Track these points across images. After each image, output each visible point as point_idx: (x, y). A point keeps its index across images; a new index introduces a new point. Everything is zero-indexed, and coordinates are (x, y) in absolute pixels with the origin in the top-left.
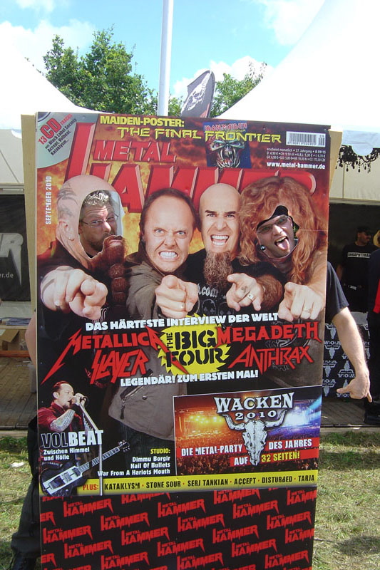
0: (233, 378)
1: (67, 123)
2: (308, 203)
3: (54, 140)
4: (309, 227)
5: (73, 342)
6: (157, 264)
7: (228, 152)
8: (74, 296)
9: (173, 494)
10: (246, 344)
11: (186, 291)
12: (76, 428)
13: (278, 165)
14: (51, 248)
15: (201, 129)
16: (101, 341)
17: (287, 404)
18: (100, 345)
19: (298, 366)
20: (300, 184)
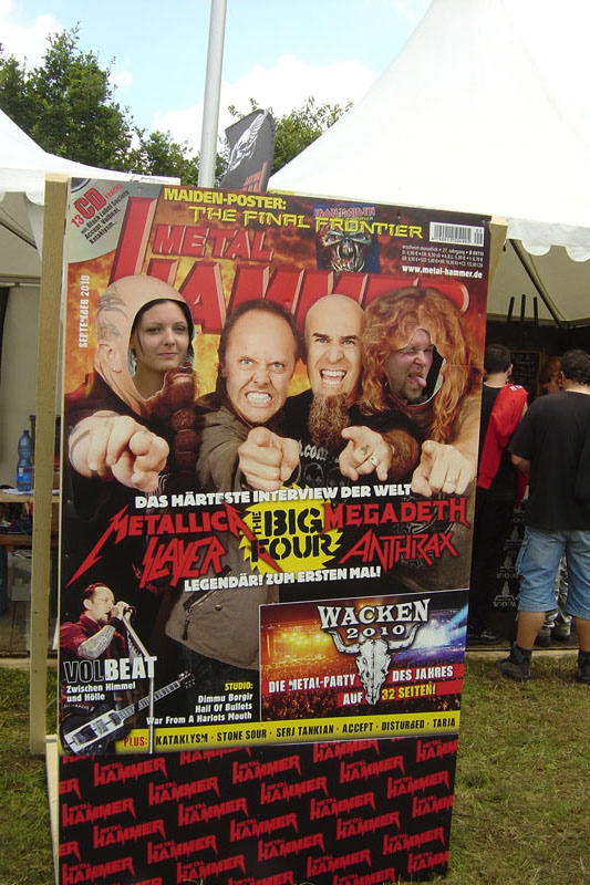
0: (345, 578)
1: (116, 196)
2: (457, 325)
3: (94, 222)
4: (458, 362)
6: (242, 410)
7: (347, 248)
8: (119, 456)
9: (256, 750)
10: (365, 528)
11: (281, 450)
12: (116, 653)
13: (418, 270)
14: (86, 384)
15: (309, 214)
16: (157, 523)
17: (419, 616)
18: (156, 531)
19: (436, 561)
20: (448, 298)
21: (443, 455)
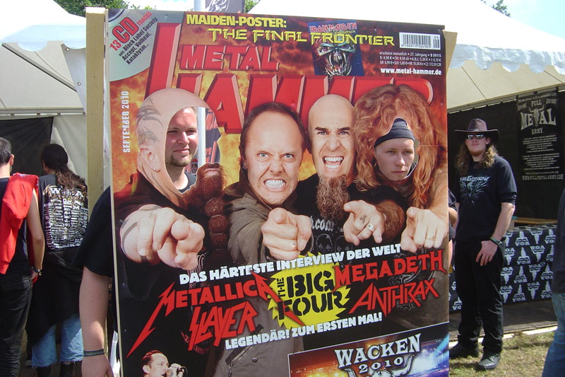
1: (146, 23)
2: (426, 113)
3: (129, 45)
4: (429, 143)
5: (164, 301)
6: (262, 195)
8: (163, 242)
10: (367, 283)
11: (297, 226)
13: (392, 71)
14: (131, 183)
15: (305, 31)
16: (199, 296)
17: (413, 348)
18: (199, 301)
19: (423, 303)
20: (417, 92)
21: (423, 218)
